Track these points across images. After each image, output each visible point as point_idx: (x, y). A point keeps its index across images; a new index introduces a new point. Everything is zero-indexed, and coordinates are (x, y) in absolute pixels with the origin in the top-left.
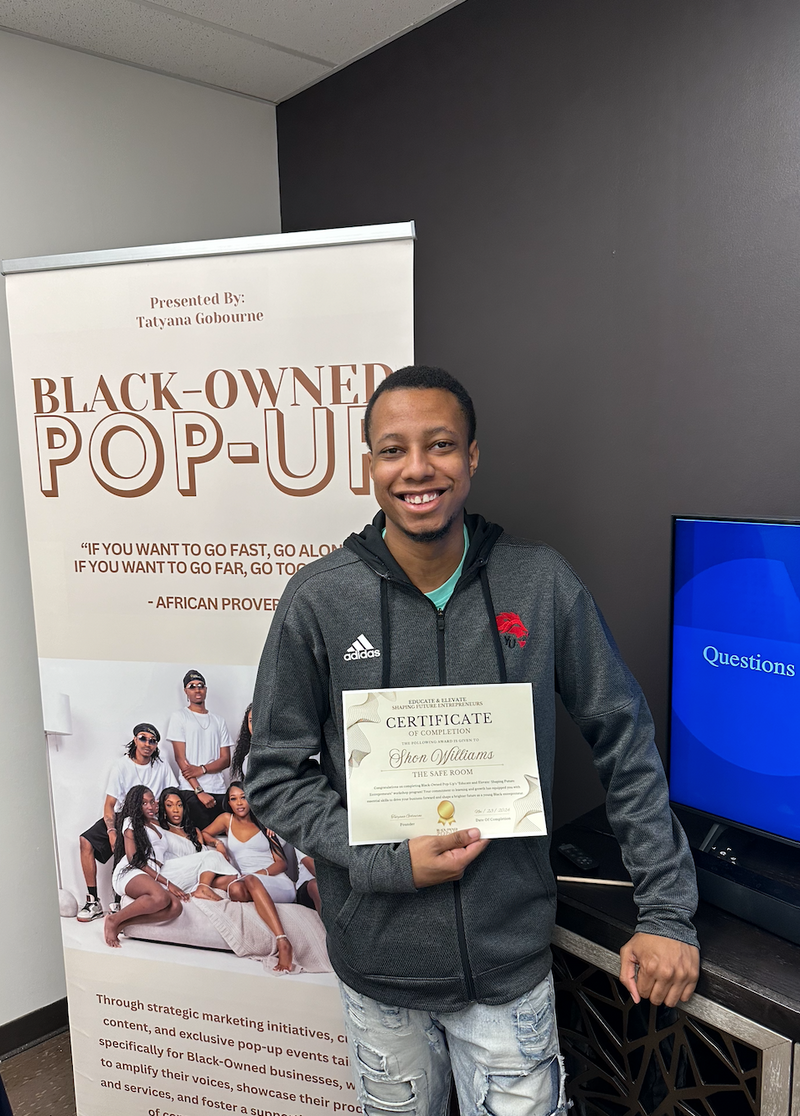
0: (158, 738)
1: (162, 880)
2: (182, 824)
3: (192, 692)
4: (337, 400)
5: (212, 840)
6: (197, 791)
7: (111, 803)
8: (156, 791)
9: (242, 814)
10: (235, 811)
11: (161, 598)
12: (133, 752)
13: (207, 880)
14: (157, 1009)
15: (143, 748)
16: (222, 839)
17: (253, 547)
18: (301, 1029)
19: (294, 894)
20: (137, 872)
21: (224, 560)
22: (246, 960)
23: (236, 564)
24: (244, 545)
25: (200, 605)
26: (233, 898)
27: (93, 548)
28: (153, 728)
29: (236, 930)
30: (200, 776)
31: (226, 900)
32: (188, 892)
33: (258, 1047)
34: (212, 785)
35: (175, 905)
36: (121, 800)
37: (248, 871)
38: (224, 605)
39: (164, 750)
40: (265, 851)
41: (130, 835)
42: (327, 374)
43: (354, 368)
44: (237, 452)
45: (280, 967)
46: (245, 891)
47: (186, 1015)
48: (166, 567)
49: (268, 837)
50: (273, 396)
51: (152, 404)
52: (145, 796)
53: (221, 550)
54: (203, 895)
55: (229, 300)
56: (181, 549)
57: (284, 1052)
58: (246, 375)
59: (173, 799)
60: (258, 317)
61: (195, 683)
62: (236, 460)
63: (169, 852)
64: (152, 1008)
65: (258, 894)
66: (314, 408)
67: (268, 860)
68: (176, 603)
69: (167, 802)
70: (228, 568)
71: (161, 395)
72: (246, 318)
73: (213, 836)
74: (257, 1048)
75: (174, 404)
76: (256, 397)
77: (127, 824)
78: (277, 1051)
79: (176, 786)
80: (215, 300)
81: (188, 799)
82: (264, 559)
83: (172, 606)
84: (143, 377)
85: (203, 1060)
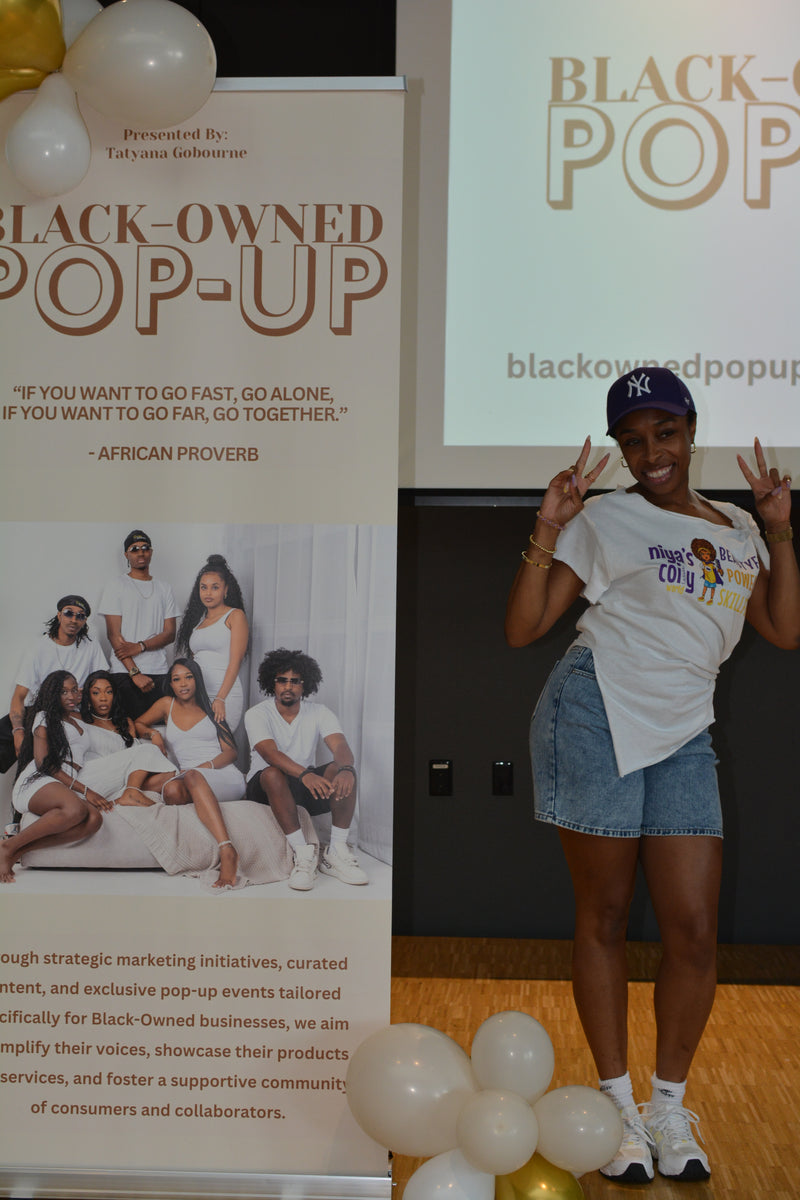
0: (88, 612)
1: (79, 788)
2: (111, 714)
3: (135, 556)
4: (320, 237)
5: (148, 730)
6: (132, 673)
7: (21, 694)
8: (80, 677)
9: (185, 697)
10: (178, 693)
11: (104, 448)
12: (54, 630)
13: (137, 781)
14: (57, 959)
15: (68, 625)
16: (160, 729)
17: (218, 391)
18: (243, 959)
19: (243, 788)
20: (47, 780)
21: (184, 404)
22: (179, 878)
23: (197, 408)
24: (207, 389)
25: (151, 455)
26: (169, 800)
27: (27, 392)
28: (82, 600)
29: (170, 839)
30: (136, 654)
31: (158, 805)
32: (112, 799)
33: (186, 992)
34: (151, 664)
35: (93, 818)
36: (34, 690)
37: (188, 765)
38: (180, 454)
39: (95, 626)
40: (211, 740)
41: (42, 733)
42: (311, 213)
43: (340, 208)
44: (206, 288)
45: (221, 882)
46: (184, 792)
47: (95, 962)
48: (114, 413)
49: (215, 723)
50: (252, 232)
51: (115, 236)
52: (67, 684)
53: (181, 393)
54: (131, 802)
55: (211, 136)
56: (133, 393)
57: (220, 993)
58: (223, 210)
59: (101, 685)
60: (241, 154)
61: (139, 545)
62: (205, 297)
63: (90, 752)
64: (51, 959)
65: (200, 793)
66: (295, 246)
67: (213, 749)
68: (123, 453)
69: (93, 689)
70: (188, 414)
71: (126, 226)
72: (227, 155)
73: (149, 725)
74: (184, 993)
75: (139, 237)
76: (232, 233)
77: (40, 719)
78: (210, 993)
79: (105, 668)
80: (196, 135)
81: (121, 685)
82: (230, 404)
83: (117, 458)
84: (107, 209)
85: (113, 1021)
